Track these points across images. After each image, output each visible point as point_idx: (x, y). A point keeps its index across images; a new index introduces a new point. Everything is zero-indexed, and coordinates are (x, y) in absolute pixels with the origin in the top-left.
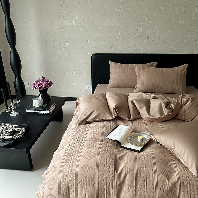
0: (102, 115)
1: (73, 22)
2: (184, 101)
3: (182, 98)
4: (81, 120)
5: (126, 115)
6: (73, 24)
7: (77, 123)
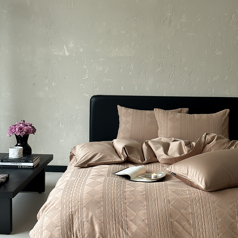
0: (108, 157)
1: (64, 51)
2: (208, 139)
3: (206, 137)
4: (81, 163)
5: (139, 157)
6: (64, 53)
7: (76, 166)
